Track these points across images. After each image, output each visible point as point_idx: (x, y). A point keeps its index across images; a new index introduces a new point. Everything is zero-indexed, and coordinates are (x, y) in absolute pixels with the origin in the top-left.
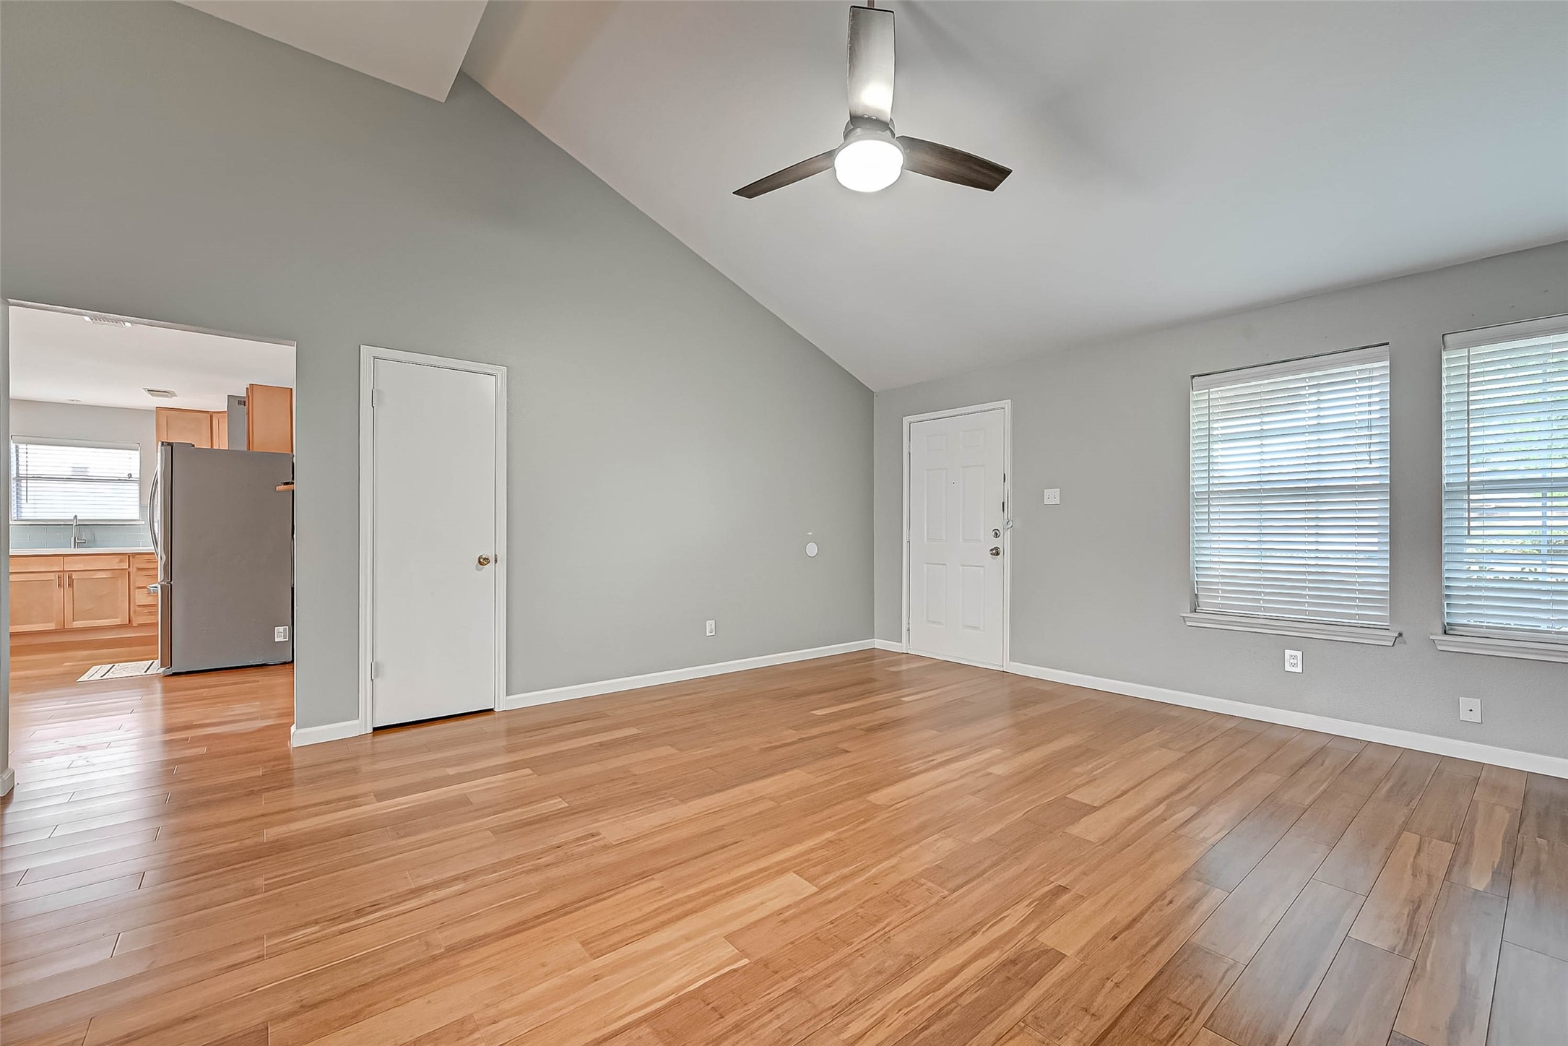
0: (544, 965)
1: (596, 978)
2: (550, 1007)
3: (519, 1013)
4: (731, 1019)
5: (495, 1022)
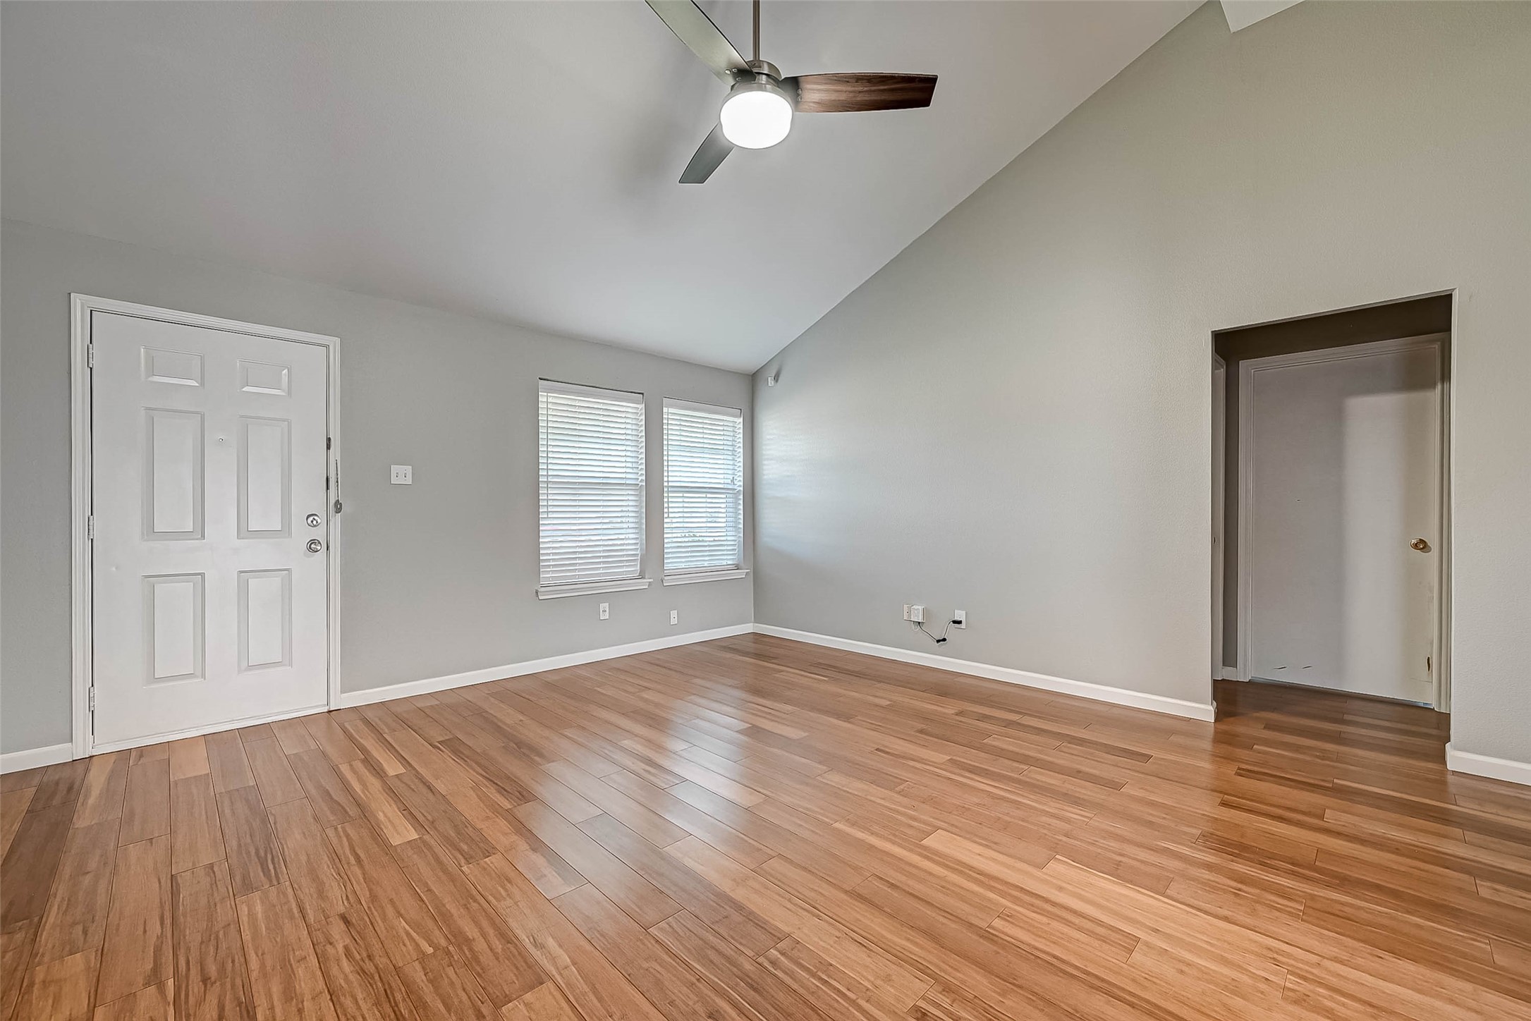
0: (1182, 972)
1: (1157, 931)
2: (1213, 949)
3: (1239, 966)
4: (1119, 858)
5: (1267, 979)
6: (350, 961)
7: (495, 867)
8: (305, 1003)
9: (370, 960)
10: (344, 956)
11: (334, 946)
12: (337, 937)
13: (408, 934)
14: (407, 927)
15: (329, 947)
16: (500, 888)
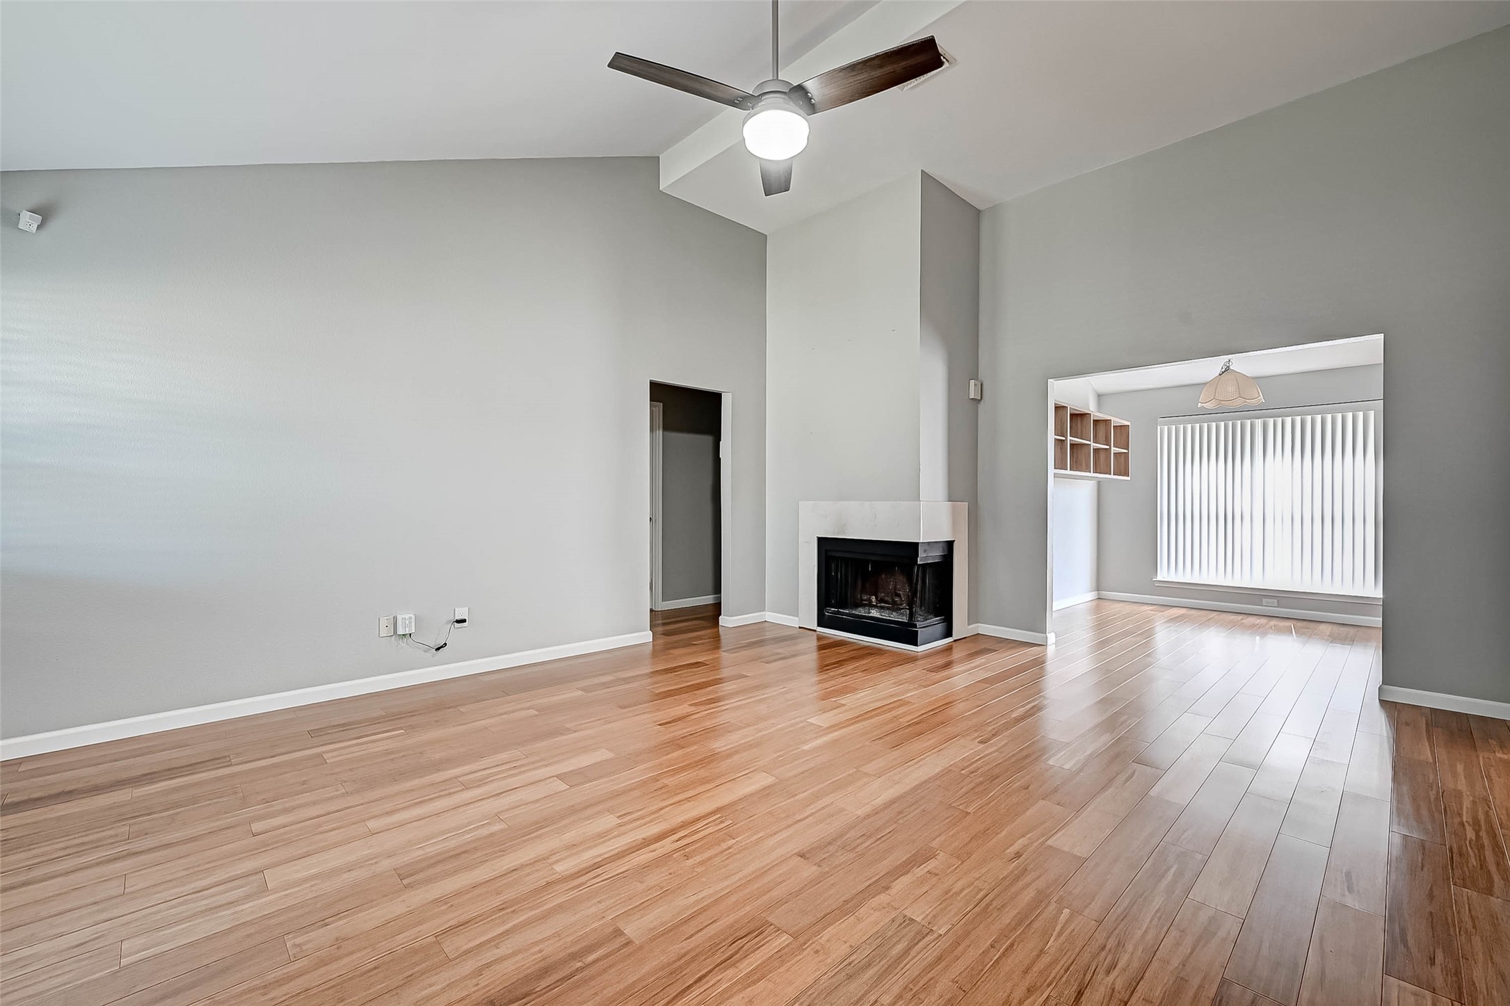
6: (1118, 960)
7: (930, 908)
8: (1176, 965)
9: (1105, 946)
10: (1117, 968)
11: (1113, 983)
12: (1102, 989)
13: (1059, 935)
14: (1052, 939)
15: (1118, 987)
16: (961, 896)
